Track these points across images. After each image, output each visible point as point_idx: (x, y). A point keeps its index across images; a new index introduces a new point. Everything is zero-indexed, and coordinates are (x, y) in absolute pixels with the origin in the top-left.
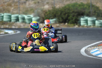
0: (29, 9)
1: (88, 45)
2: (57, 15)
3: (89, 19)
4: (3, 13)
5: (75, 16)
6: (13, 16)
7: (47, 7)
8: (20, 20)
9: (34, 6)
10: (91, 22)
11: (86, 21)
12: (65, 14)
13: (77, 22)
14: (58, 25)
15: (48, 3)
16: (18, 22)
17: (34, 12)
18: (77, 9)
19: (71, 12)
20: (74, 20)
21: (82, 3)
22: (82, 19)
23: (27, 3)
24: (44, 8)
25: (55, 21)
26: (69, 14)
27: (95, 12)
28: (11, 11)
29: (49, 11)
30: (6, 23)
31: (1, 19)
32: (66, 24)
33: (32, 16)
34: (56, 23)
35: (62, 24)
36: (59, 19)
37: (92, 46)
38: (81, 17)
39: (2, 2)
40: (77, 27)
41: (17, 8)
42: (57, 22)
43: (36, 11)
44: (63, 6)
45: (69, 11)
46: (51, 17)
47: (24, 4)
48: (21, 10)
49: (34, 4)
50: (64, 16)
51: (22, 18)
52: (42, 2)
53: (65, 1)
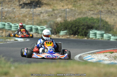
0: (43, 21)
2: (68, 27)
3: (98, 32)
4: (18, 24)
5: (85, 29)
6: (27, 26)
7: (59, 20)
8: (34, 31)
9: (48, 18)
10: (100, 36)
11: (95, 34)
12: (75, 27)
13: (86, 34)
14: (68, 36)
15: (60, 16)
17: (47, 24)
18: (87, 22)
19: (81, 25)
20: (83, 32)
21: (92, 17)
22: (91, 32)
23: (42, 16)
24: (56, 21)
25: (66, 33)
26: (79, 27)
27: (104, 26)
28: (26, 22)
29: (61, 23)
31: (16, 29)
32: (76, 36)
34: (66, 34)
35: (72, 36)
36: (70, 31)
38: (91, 30)
39: (18, 13)
41: (32, 19)
42: (68, 34)
43: (49, 23)
44: (75, 19)
45: (79, 24)
46: (62, 29)
47: (38, 16)
48: (35, 22)
49: (48, 16)
50: (74, 28)
51: (35, 29)
52: (55, 15)
53: (77, 15)
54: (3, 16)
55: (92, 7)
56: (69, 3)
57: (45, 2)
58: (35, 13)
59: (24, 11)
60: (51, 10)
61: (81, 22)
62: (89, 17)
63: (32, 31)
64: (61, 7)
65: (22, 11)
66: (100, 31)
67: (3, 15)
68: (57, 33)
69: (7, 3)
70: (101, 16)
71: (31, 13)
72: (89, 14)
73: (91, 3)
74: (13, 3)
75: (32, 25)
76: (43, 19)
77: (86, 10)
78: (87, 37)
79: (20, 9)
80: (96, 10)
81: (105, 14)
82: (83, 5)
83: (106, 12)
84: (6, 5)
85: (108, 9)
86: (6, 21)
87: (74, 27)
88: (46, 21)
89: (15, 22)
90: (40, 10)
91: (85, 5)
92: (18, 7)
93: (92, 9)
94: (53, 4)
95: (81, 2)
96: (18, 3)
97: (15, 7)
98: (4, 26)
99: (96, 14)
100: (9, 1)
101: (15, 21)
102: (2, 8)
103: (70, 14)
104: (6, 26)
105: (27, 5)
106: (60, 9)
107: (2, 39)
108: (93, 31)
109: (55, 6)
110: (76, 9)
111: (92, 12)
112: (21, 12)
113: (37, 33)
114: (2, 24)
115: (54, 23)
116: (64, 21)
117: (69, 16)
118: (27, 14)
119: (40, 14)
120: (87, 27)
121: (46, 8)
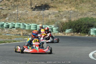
0: (51, 21)
1: (95, 50)
2: (72, 26)
4: (31, 24)
5: (86, 28)
6: (38, 26)
7: (64, 20)
9: (55, 19)
12: (78, 26)
13: (87, 32)
14: (73, 34)
15: (65, 17)
17: (54, 23)
18: (88, 22)
19: (84, 24)
20: (85, 30)
21: (92, 17)
23: (50, 17)
24: (62, 21)
25: (71, 31)
26: (82, 26)
28: (37, 22)
29: (66, 23)
31: (29, 28)
32: (79, 33)
33: (53, 26)
35: (76, 33)
38: (91, 28)
39: (31, 15)
40: (87, 36)
41: (42, 20)
42: (72, 32)
43: (56, 22)
44: (77, 19)
46: (67, 27)
47: (47, 17)
48: (45, 22)
49: (55, 17)
50: (78, 27)
52: (61, 16)
53: (79, 16)
54: (18, 18)
55: (91, 9)
56: (72, 5)
57: (52, 5)
58: (45, 14)
59: (35, 13)
60: (57, 11)
61: (83, 21)
62: (89, 17)
64: (66, 9)
65: (34, 13)
67: (18, 17)
68: (63, 31)
69: (21, 6)
71: (41, 14)
72: (89, 15)
73: (90, 5)
74: (26, 6)
76: (51, 19)
77: (87, 11)
78: (88, 34)
79: (32, 11)
80: (95, 11)
82: (84, 7)
84: (20, 8)
86: (20, 22)
87: (77, 26)
88: (53, 21)
89: (28, 22)
90: (48, 12)
91: (85, 7)
92: (30, 10)
93: (92, 10)
94: (59, 6)
95: (82, 5)
96: (30, 7)
97: (27, 9)
98: (19, 26)
99: (95, 15)
100: (23, 5)
101: (28, 21)
102: (18, 11)
103: (73, 15)
104: (21, 26)
105: (37, 8)
106: (65, 11)
107: (21, 38)
108: (93, 29)
109: (61, 8)
110: (78, 11)
111: (91, 13)
112: (33, 14)
114: (18, 24)
115: (60, 23)
116: (68, 21)
117: (72, 16)
118: (37, 15)
119: (48, 15)
120: (88, 25)
121: (53, 10)
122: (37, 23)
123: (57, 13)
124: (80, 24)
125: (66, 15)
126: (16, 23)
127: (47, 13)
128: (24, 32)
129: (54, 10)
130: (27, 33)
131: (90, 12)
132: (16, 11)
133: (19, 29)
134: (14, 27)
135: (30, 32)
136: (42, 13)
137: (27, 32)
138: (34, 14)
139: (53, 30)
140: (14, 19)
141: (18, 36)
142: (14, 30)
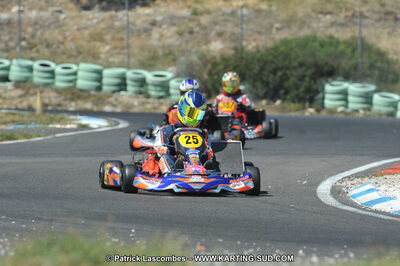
0: (160, 53)
2: (249, 73)
3: (353, 88)
4: (77, 64)
5: (307, 79)
6: (106, 72)
7: (217, 47)
8: (131, 88)
9: (178, 43)
11: (344, 94)
12: (274, 72)
13: (312, 96)
15: (220, 35)
16: (123, 93)
17: (174, 62)
18: (313, 54)
19: (295, 63)
20: (302, 90)
21: (331, 37)
23: (155, 34)
24: (209, 51)
26: (288, 72)
27: (372, 66)
28: (103, 56)
29: (225, 59)
30: (86, 94)
31: (70, 81)
32: (278, 102)
33: (169, 75)
35: (264, 102)
36: (254, 86)
37: (357, 175)
38: (327, 82)
39: (75, 28)
40: (311, 114)
41: (123, 48)
43: (183, 58)
44: (270, 44)
45: (287, 62)
47: (143, 36)
48: (134, 56)
49: (177, 37)
50: (271, 76)
51: (136, 81)
52: (202, 32)
53: (278, 29)
54: (24, 39)
58: (134, 24)
59: (94, 18)
60: (186, 12)
61: (293, 53)
62: (318, 35)
63: (125, 90)
64: (221, 3)
65: (89, 19)
66: (358, 85)
67: (23, 34)
68: (213, 95)
70: (360, 32)
71: (117, 24)
72: (320, 25)
75: (124, 67)
76: (161, 44)
77: (309, 10)
78: (315, 104)
79: (80, 11)
80: (344, 10)
81: (372, 25)
83: (376, 16)
85: (383, 5)
86: (33, 55)
87: (271, 72)
88: (171, 53)
89: (64, 57)
90: (148, 15)
92: (72, 5)
93: (329, 7)
97: (60, 4)
98: (27, 74)
99: (342, 25)
101: (63, 53)
102: (20, 12)
103: (252, 26)
104: (35, 73)
106: (219, 9)
107: (36, 122)
108: (335, 83)
110: (274, 8)
111: (328, 17)
112: (84, 21)
113: (141, 96)
114: (21, 67)
115: (200, 58)
116: (232, 52)
117: (250, 33)
118: (104, 29)
119: (150, 27)
120: (313, 70)
121: (168, 5)
122: (100, 61)
123: (184, 18)
124: (280, 65)
125: (223, 29)
126: (15, 61)
127: (144, 18)
128: (49, 98)
129: (175, 4)
130: (63, 103)
131: (321, 12)
132: (15, 9)
133: (28, 85)
134: (6, 79)
135: (72, 100)
136: (120, 20)
137: (62, 98)
138: (89, 23)
139: (172, 91)
140: (6, 43)
141: (22, 116)
142: (6, 90)
